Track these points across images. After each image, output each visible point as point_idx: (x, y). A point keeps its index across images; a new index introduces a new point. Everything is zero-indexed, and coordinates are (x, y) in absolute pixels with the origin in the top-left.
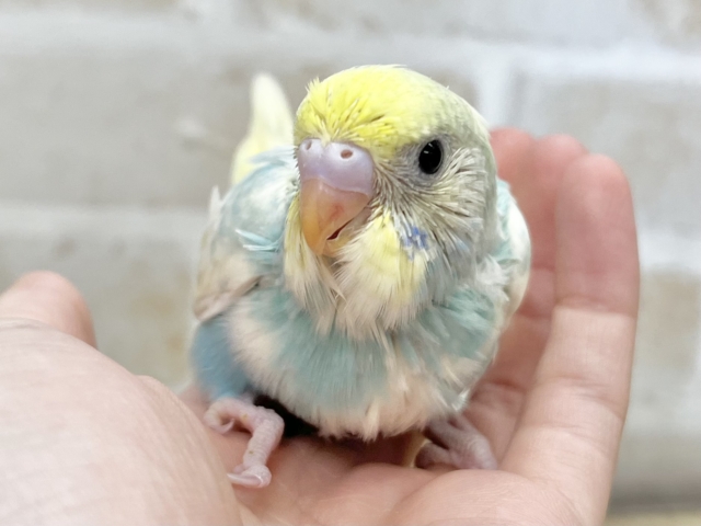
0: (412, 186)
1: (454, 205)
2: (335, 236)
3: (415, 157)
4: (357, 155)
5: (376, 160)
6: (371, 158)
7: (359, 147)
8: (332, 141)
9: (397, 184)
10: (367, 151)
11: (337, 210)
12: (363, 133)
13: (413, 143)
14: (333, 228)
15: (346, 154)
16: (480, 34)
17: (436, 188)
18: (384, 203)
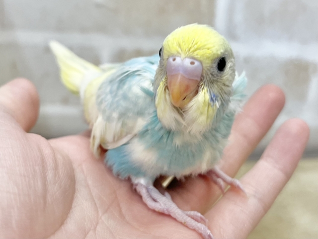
2: (184, 99)
5: (204, 65)
6: (202, 65)
7: (197, 60)
8: (186, 57)
9: (210, 76)
10: (200, 62)
11: (187, 88)
12: (199, 54)
15: (192, 63)
18: (204, 84)
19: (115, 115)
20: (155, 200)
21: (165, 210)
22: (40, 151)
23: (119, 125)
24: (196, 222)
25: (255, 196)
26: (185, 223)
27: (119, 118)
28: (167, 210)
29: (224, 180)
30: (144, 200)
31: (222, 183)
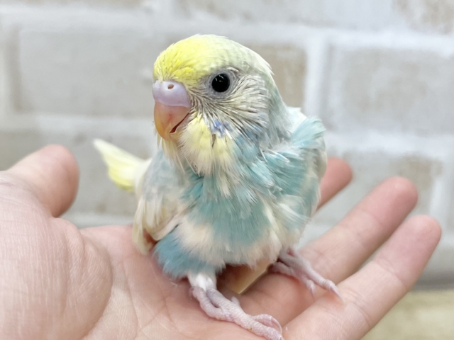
0: (211, 99)
1: (244, 106)
2: (174, 130)
3: (209, 83)
4: (176, 87)
5: (187, 87)
6: (184, 87)
7: (177, 82)
8: (164, 80)
9: (202, 99)
10: (182, 84)
11: (171, 117)
12: (178, 74)
13: (207, 76)
14: (171, 126)
15: (170, 87)
16: (308, 22)
17: (229, 99)
18: (198, 110)
19: (154, 190)
20: (216, 306)
21: (228, 316)
22: (65, 242)
23: (160, 201)
24: (265, 327)
25: (355, 303)
26: (251, 329)
27: (159, 193)
28: (230, 316)
29: (316, 283)
30: (202, 306)
31: (312, 286)
